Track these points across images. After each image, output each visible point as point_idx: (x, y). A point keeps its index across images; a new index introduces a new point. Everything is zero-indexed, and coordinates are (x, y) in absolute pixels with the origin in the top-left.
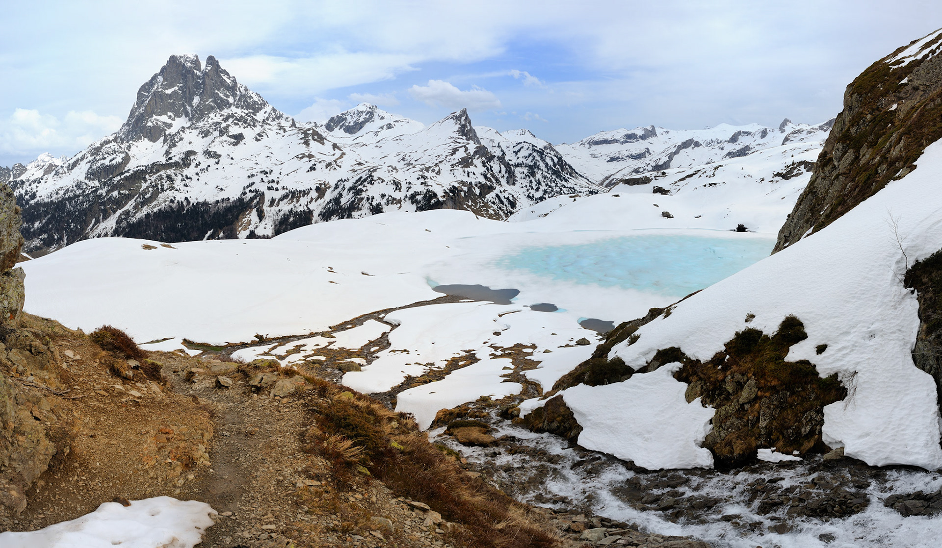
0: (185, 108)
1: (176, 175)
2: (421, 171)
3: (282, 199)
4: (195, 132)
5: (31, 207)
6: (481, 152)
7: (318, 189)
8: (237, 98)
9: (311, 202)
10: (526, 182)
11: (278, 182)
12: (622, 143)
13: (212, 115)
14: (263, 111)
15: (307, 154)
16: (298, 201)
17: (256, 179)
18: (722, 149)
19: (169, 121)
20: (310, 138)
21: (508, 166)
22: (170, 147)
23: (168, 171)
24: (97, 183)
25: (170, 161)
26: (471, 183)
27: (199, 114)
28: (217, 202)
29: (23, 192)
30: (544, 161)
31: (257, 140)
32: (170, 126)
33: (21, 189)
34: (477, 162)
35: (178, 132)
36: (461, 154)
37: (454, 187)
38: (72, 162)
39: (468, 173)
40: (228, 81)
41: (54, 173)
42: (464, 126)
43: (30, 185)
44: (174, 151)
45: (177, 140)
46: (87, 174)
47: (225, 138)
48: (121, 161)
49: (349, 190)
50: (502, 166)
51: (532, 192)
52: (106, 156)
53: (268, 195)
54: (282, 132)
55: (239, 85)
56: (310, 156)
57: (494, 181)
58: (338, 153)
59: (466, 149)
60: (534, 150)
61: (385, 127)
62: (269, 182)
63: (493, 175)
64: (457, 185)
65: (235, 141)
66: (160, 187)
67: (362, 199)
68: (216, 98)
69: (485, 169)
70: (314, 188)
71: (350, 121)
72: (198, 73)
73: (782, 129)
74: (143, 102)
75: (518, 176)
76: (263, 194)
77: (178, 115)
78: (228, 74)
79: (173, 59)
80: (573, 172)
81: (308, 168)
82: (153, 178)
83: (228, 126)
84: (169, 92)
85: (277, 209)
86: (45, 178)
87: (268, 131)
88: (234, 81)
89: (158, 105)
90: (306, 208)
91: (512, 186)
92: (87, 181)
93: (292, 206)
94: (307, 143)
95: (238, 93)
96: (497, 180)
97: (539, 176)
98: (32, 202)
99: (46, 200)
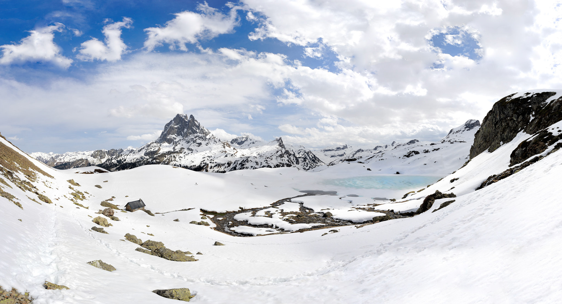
0: (181, 133)
1: (177, 156)
2: (266, 158)
3: (215, 166)
4: (185, 141)
5: (124, 164)
6: (287, 153)
7: (228, 163)
8: (200, 130)
9: (225, 168)
10: (303, 164)
11: (213, 160)
12: (335, 151)
13: (191, 136)
14: (209, 135)
15: (224, 151)
16: (221, 167)
17: (206, 159)
18: (372, 152)
19: (175, 137)
20: (226, 145)
21: (296, 158)
22: (175, 146)
23: (174, 154)
24: (148, 157)
25: (175, 151)
26: (283, 163)
27: (186, 135)
28: (191, 166)
29: (121, 158)
30: (309, 156)
31: (206, 145)
32: (175, 139)
33: (121, 157)
34: (285, 156)
35: (178, 141)
36: (280, 153)
37: (277, 164)
38: (140, 149)
39: (282, 160)
40: (197, 124)
41: (133, 152)
42: (280, 143)
43: (124, 156)
44: (176, 147)
45: (178, 144)
46: (145, 154)
47: (195, 144)
48: (157, 150)
49: (240, 164)
50: (294, 158)
51: (305, 167)
52: (152, 148)
53: (210, 165)
54: (215, 143)
55: (201, 126)
56: (225, 152)
57: (291, 163)
58: (235, 151)
59: (282, 151)
60: (305, 152)
61: (252, 143)
62: (210, 160)
63: (291, 161)
64: (278, 164)
65: (199, 145)
66: (171, 160)
67: (244, 167)
68: (192, 130)
69: (288, 158)
70: (227, 163)
71: (239, 141)
72: (187, 121)
73: (392, 145)
74: (166, 130)
75: (300, 161)
76: (208, 164)
77: (178, 135)
78: (197, 121)
79: (178, 115)
80: (319, 160)
81: (225, 156)
82: (168, 157)
83: (196, 140)
84: (176, 127)
85: (213, 170)
86: (129, 154)
87: (210, 142)
88: (199, 124)
89: (172, 131)
90: (223, 170)
91: (298, 165)
92: (144, 156)
93: (218, 169)
94: (224, 147)
95: (200, 128)
96: (292, 162)
97: (307, 161)
98: (124, 162)
99: (130, 162)
